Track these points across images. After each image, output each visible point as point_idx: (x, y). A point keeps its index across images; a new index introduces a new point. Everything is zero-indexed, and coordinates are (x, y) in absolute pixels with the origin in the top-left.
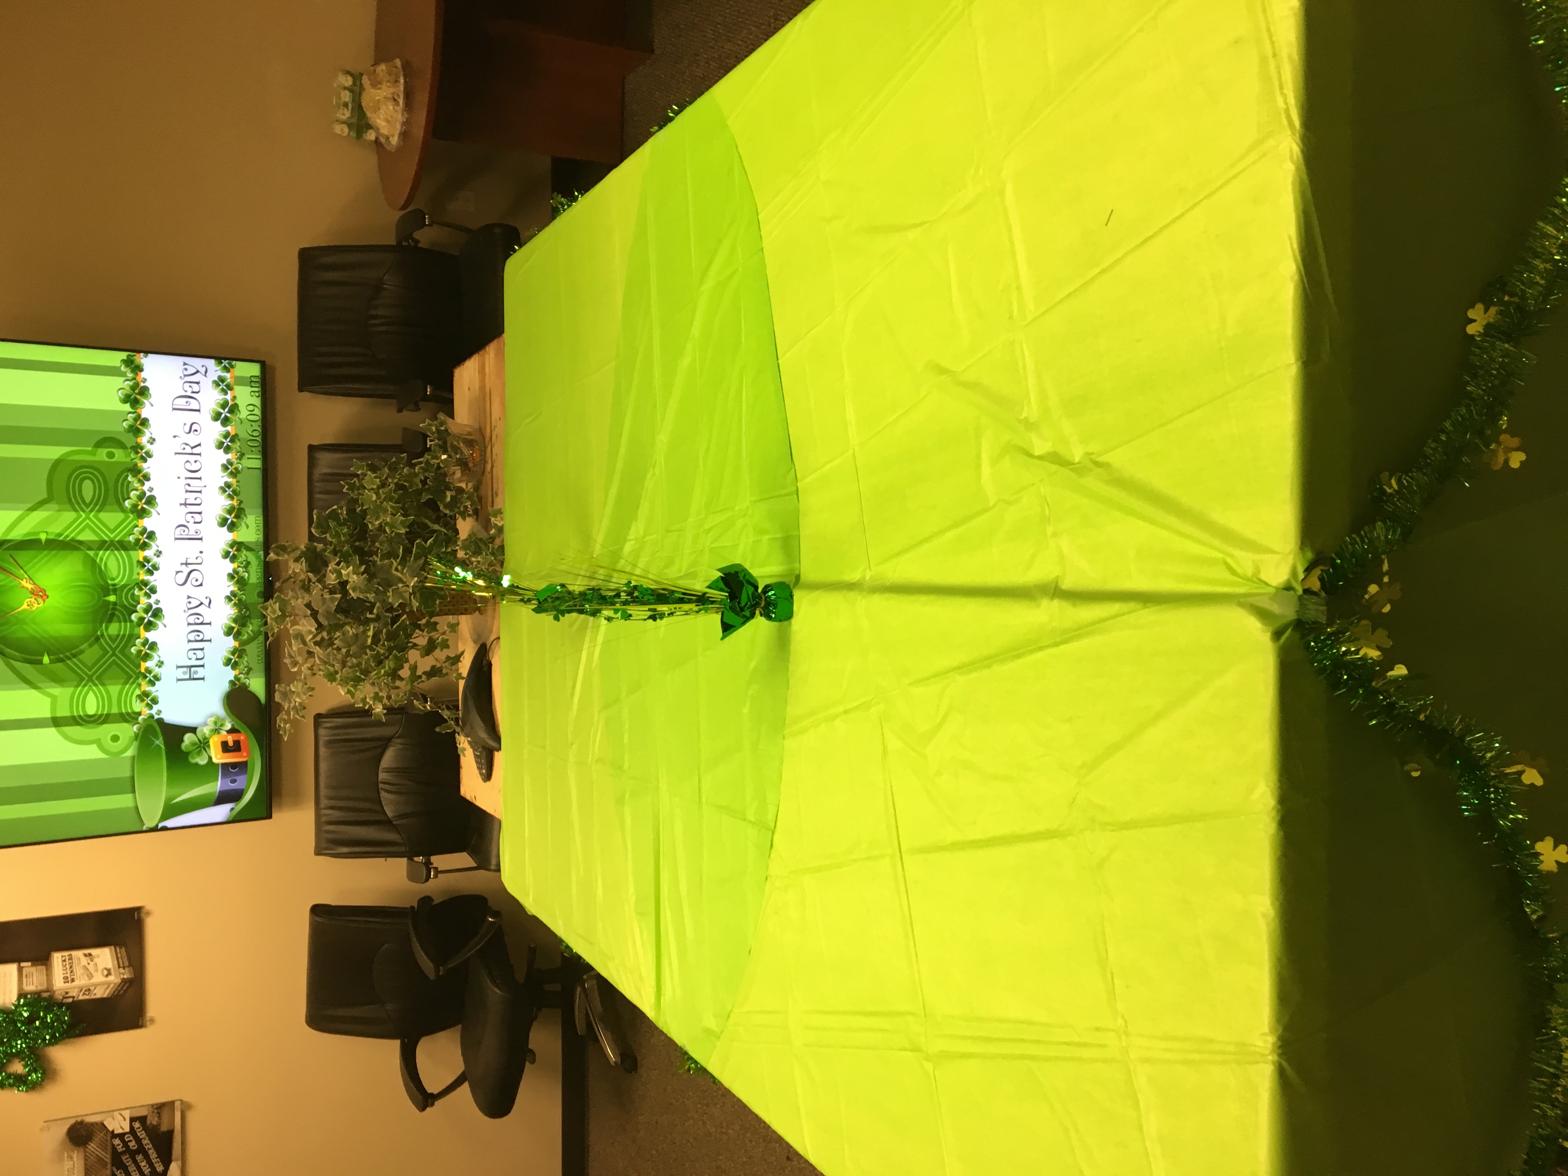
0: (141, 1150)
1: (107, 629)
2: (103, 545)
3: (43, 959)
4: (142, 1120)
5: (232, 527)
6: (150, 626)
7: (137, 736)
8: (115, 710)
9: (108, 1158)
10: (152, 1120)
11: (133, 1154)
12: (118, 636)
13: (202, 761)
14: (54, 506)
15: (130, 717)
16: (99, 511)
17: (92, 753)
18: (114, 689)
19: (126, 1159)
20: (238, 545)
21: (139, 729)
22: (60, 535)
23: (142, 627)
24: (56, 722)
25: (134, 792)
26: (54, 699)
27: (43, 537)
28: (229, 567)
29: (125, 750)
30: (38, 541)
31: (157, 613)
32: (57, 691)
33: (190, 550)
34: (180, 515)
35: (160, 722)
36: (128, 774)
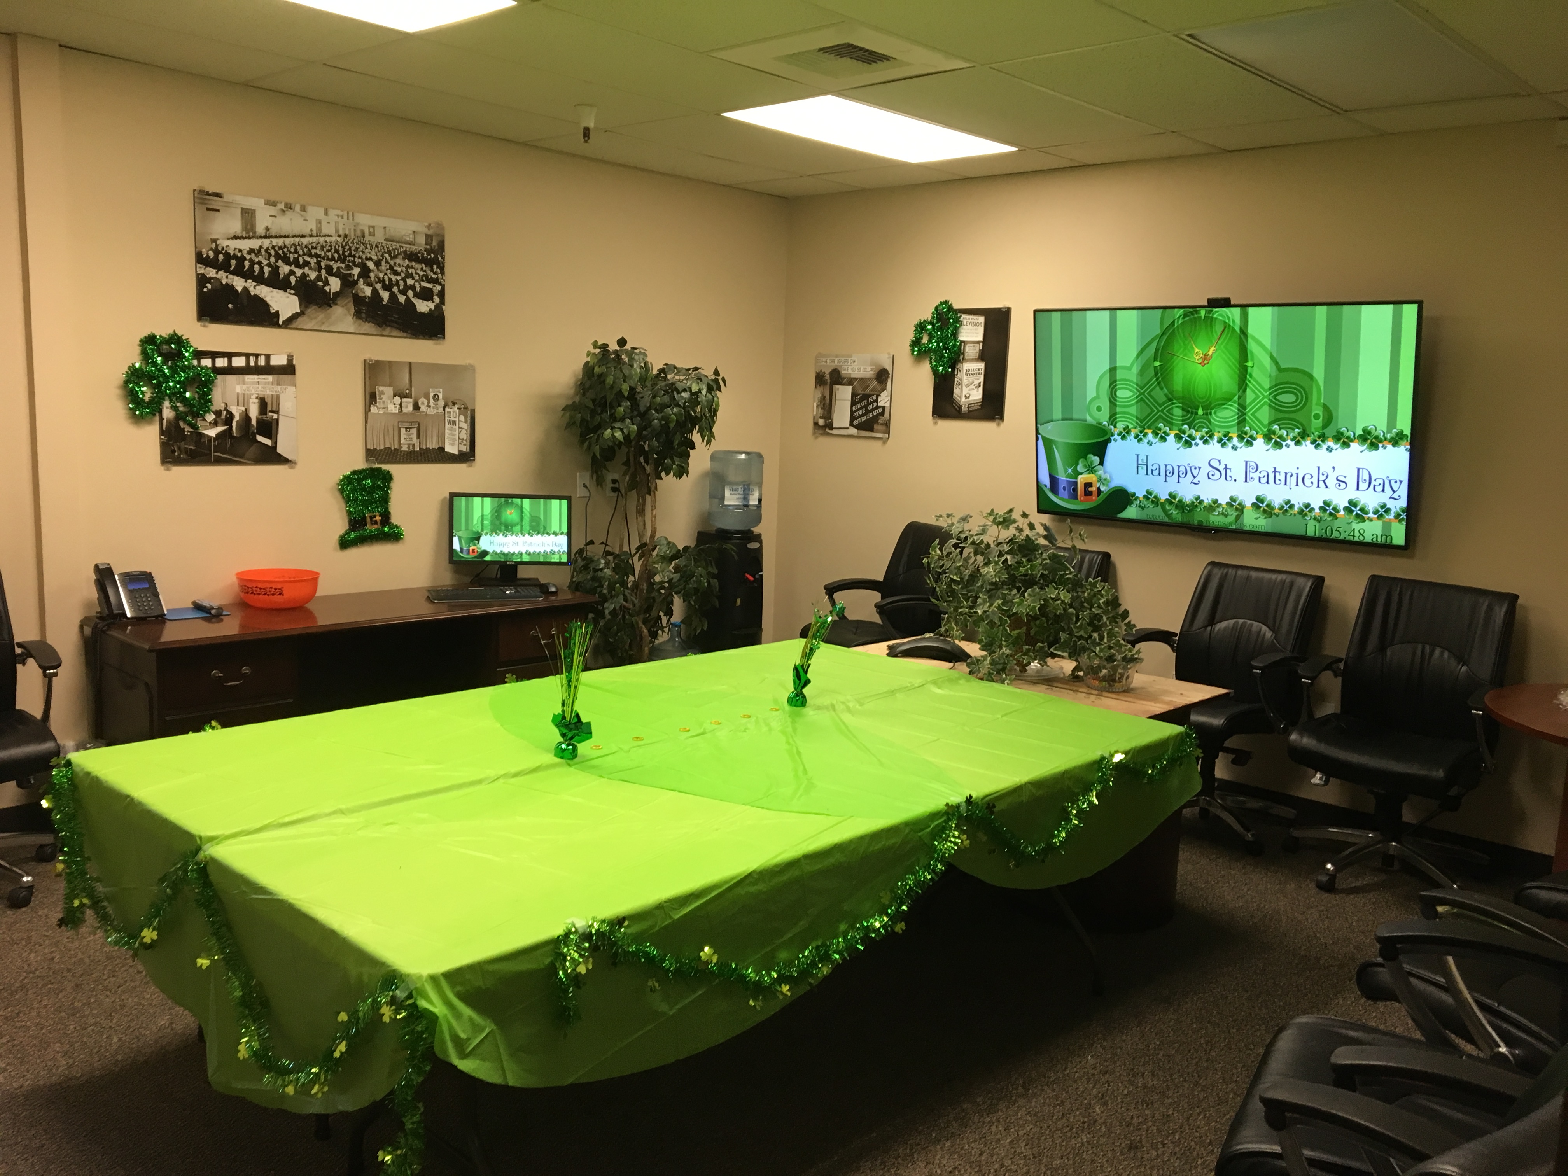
0: (867, 412)
1: (1177, 407)
2: (1242, 407)
3: (982, 357)
4: (883, 414)
5: (1256, 506)
6: (1178, 437)
7: (1100, 424)
8: (1118, 410)
9: (867, 391)
10: (881, 420)
11: (866, 407)
12: (1172, 415)
13: (1080, 468)
14: (1274, 372)
15: (1113, 420)
16: (1270, 406)
17: (1091, 393)
18: (1133, 410)
19: (864, 402)
20: (1241, 509)
21: (1104, 425)
22: (1251, 376)
23: (1178, 432)
24: (1113, 370)
25: (1063, 420)
26: (1129, 368)
27: (1250, 364)
28: (1224, 500)
29: (1091, 416)
30: (1247, 361)
31: (1188, 444)
32: (1135, 370)
33: (1238, 472)
34: (1266, 466)
35: (1108, 441)
36: (1075, 416)
